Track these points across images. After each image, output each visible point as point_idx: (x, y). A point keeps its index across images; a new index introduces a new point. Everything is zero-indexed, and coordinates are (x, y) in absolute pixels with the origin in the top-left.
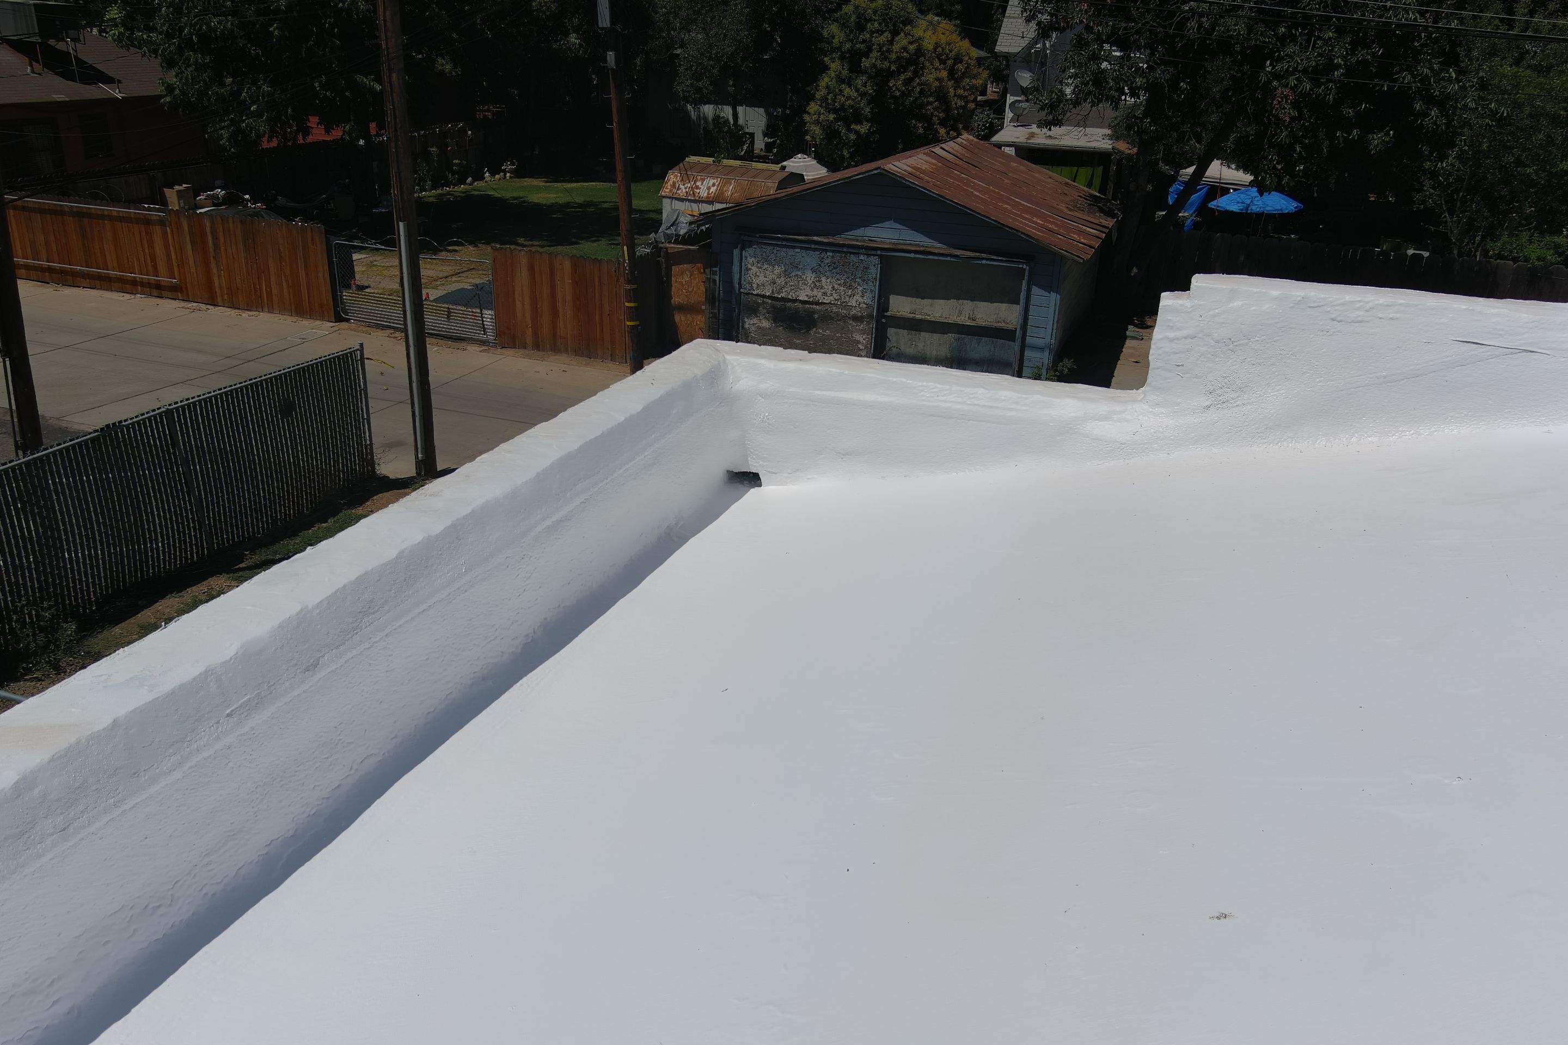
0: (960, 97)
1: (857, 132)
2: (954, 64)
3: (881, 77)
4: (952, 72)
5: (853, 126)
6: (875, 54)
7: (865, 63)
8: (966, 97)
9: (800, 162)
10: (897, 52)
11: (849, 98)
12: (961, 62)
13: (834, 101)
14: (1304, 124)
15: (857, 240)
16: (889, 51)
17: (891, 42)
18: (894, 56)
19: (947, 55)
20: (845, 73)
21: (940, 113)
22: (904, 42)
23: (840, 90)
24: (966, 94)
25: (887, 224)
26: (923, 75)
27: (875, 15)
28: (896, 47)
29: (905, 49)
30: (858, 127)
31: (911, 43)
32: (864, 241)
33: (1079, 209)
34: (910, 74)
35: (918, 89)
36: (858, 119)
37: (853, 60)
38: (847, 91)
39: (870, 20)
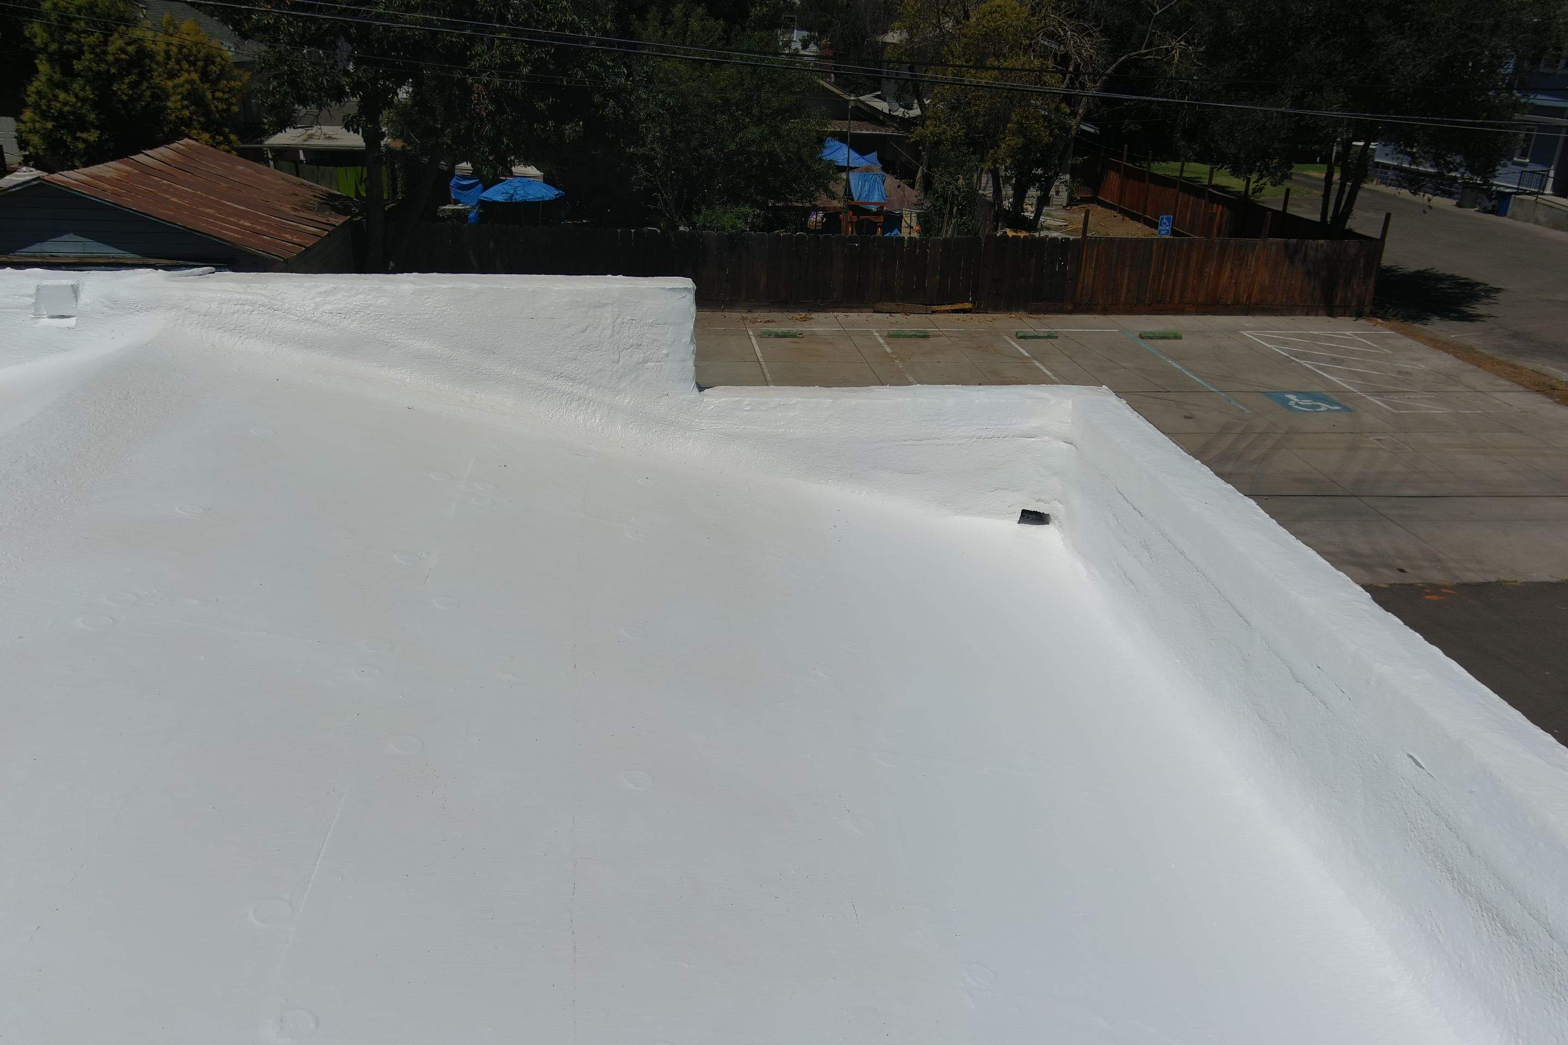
0: (219, 99)
1: (85, 141)
2: (206, 66)
3: (102, 82)
4: (205, 76)
5: (79, 134)
6: (88, 56)
7: (78, 66)
8: (227, 99)
9: (25, 176)
10: (114, 54)
11: (66, 104)
12: (213, 63)
13: (49, 107)
14: (507, 117)
15: (36, 257)
16: (105, 53)
17: (105, 43)
18: (110, 58)
20: (57, 77)
21: (200, 117)
22: (120, 43)
23: (54, 96)
24: (226, 96)
25: (66, 237)
26: (151, 77)
27: (79, 14)
28: (111, 49)
29: (123, 50)
30: (84, 135)
31: (128, 44)
32: (44, 257)
33: (308, 209)
34: (134, 78)
35: (148, 93)
36: (84, 126)
37: (64, 61)
38: (62, 96)
39: (74, 19)
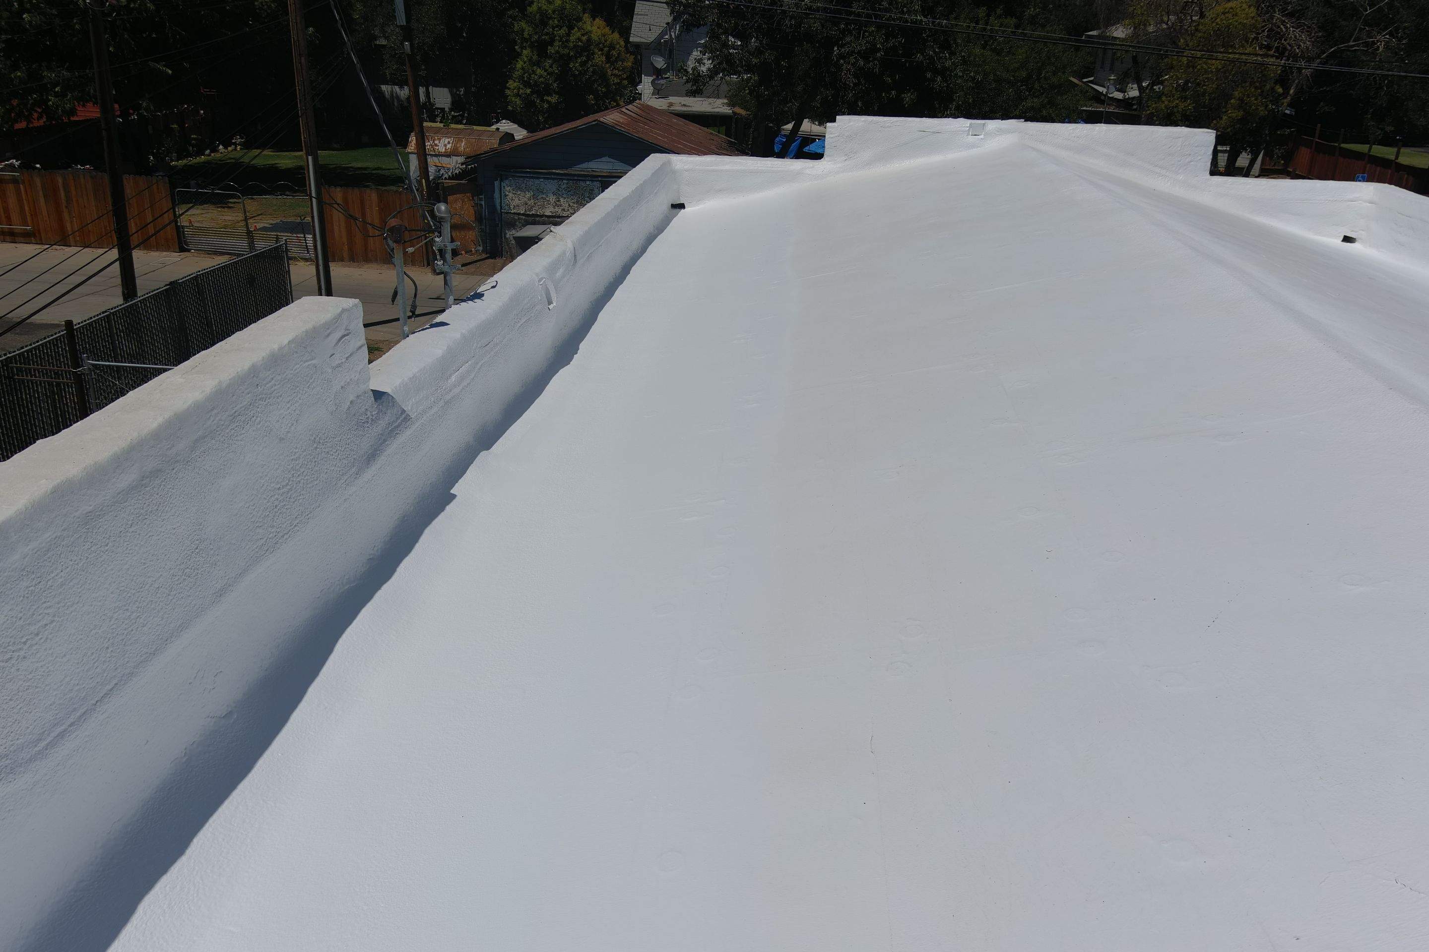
0: (615, 75)
1: (548, 102)
2: (609, 51)
3: (563, 60)
4: (608, 57)
5: (545, 98)
6: (557, 44)
7: (551, 50)
9: (504, 126)
10: (573, 42)
11: (541, 76)
12: (614, 49)
13: (529, 79)
16: (567, 41)
17: (568, 35)
18: (571, 45)
19: (603, 44)
20: (535, 57)
21: (603, 88)
22: (579, 34)
23: (533, 71)
24: (620, 73)
26: (593, 58)
27: (553, 14)
28: (572, 38)
29: (579, 39)
30: (549, 98)
31: (583, 35)
34: (583, 58)
35: (590, 70)
36: (549, 92)
37: (541, 48)
38: (539, 71)
39: (551, 18)
